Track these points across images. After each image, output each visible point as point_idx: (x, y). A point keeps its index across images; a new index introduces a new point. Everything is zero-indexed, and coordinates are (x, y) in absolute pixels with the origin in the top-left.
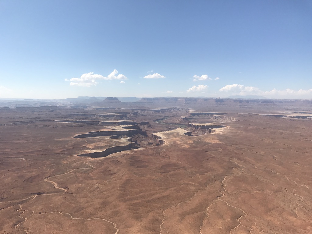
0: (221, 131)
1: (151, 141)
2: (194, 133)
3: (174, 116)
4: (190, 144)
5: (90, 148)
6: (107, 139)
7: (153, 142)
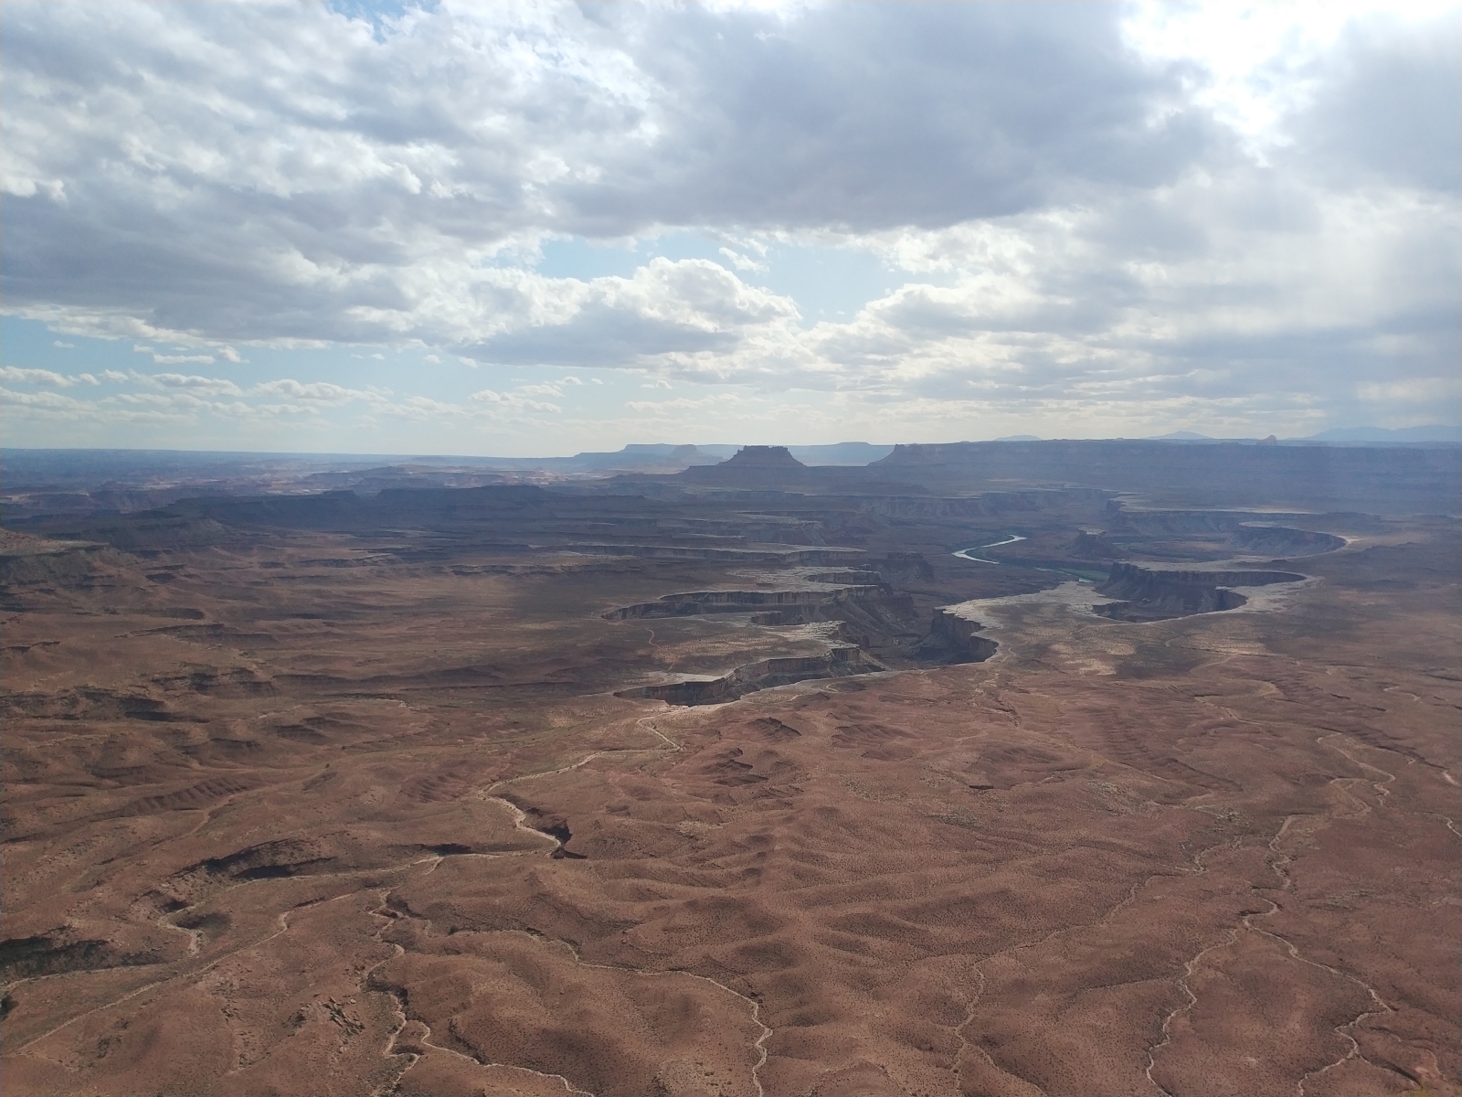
0: (1275, 601)
1: (932, 641)
2: (1141, 608)
4: (1118, 657)
5: (667, 661)
6: (737, 625)
7: (944, 643)
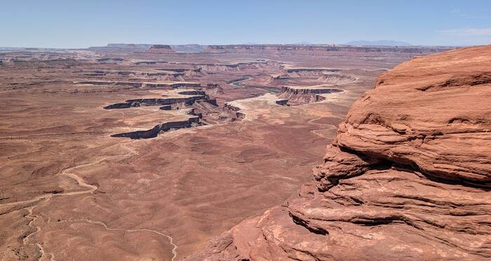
0: (334, 99)
1: (223, 114)
2: (291, 102)
3: (260, 75)
4: (285, 118)
5: (130, 124)
6: (155, 110)
7: (227, 115)
